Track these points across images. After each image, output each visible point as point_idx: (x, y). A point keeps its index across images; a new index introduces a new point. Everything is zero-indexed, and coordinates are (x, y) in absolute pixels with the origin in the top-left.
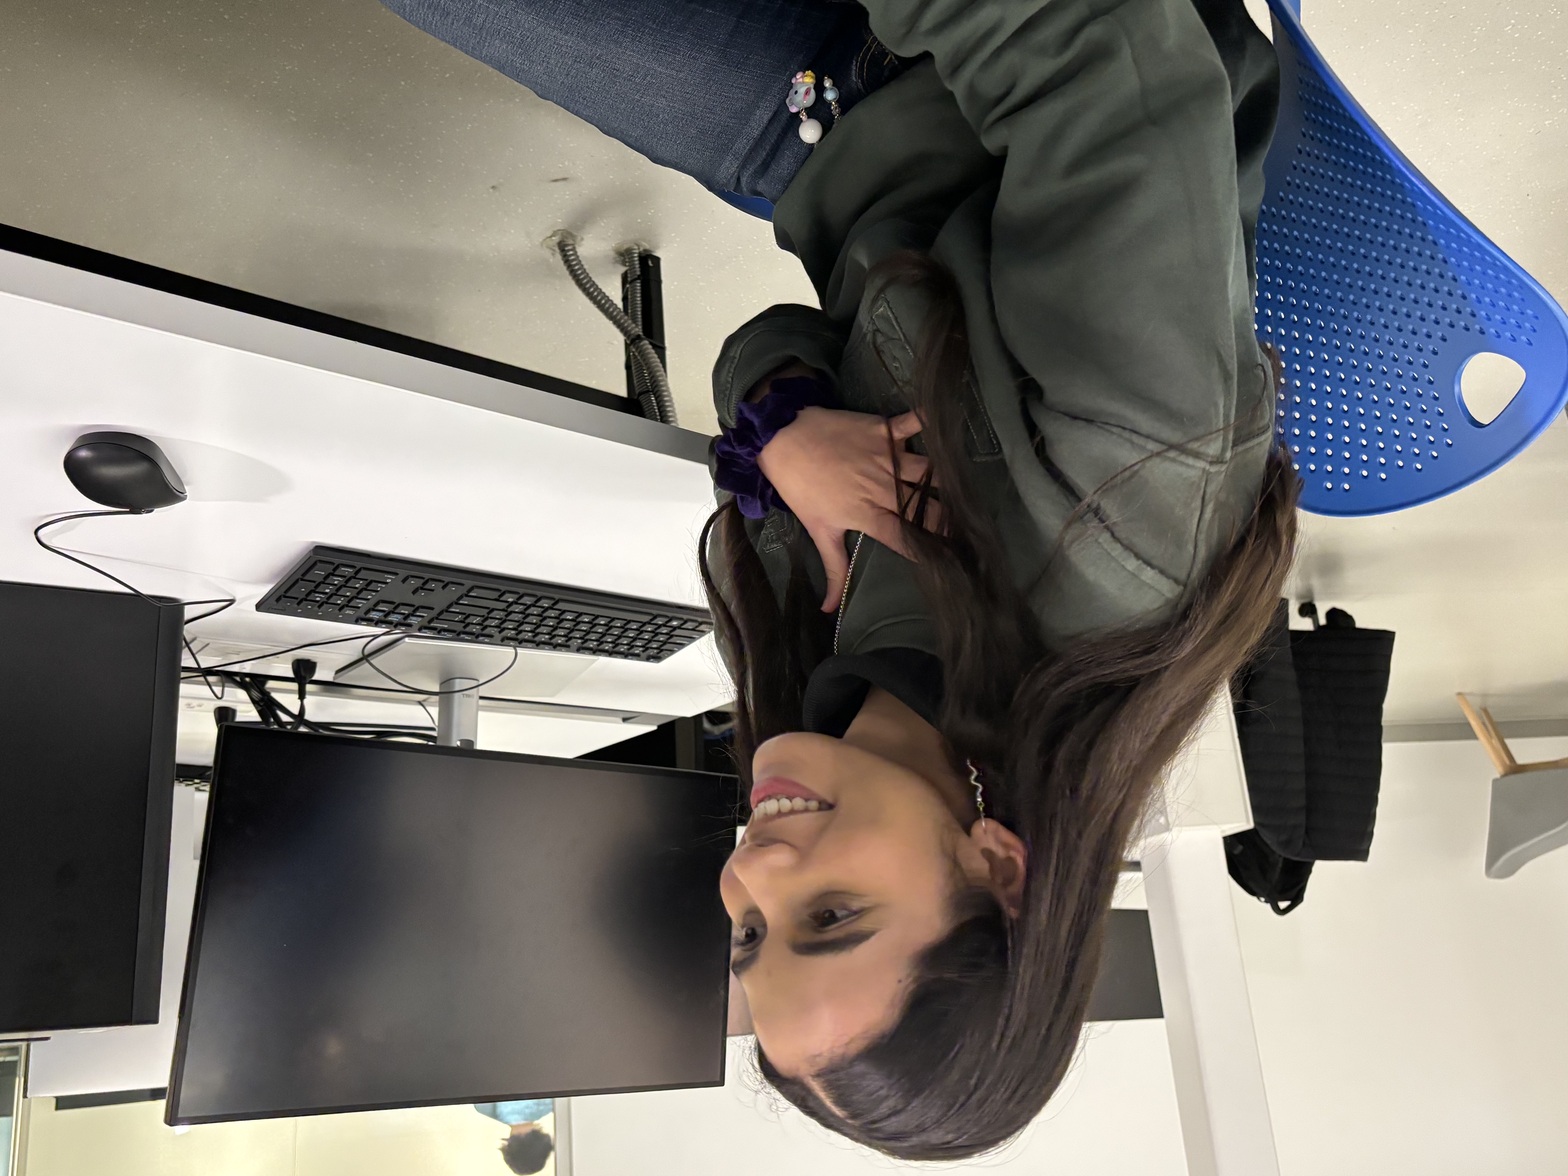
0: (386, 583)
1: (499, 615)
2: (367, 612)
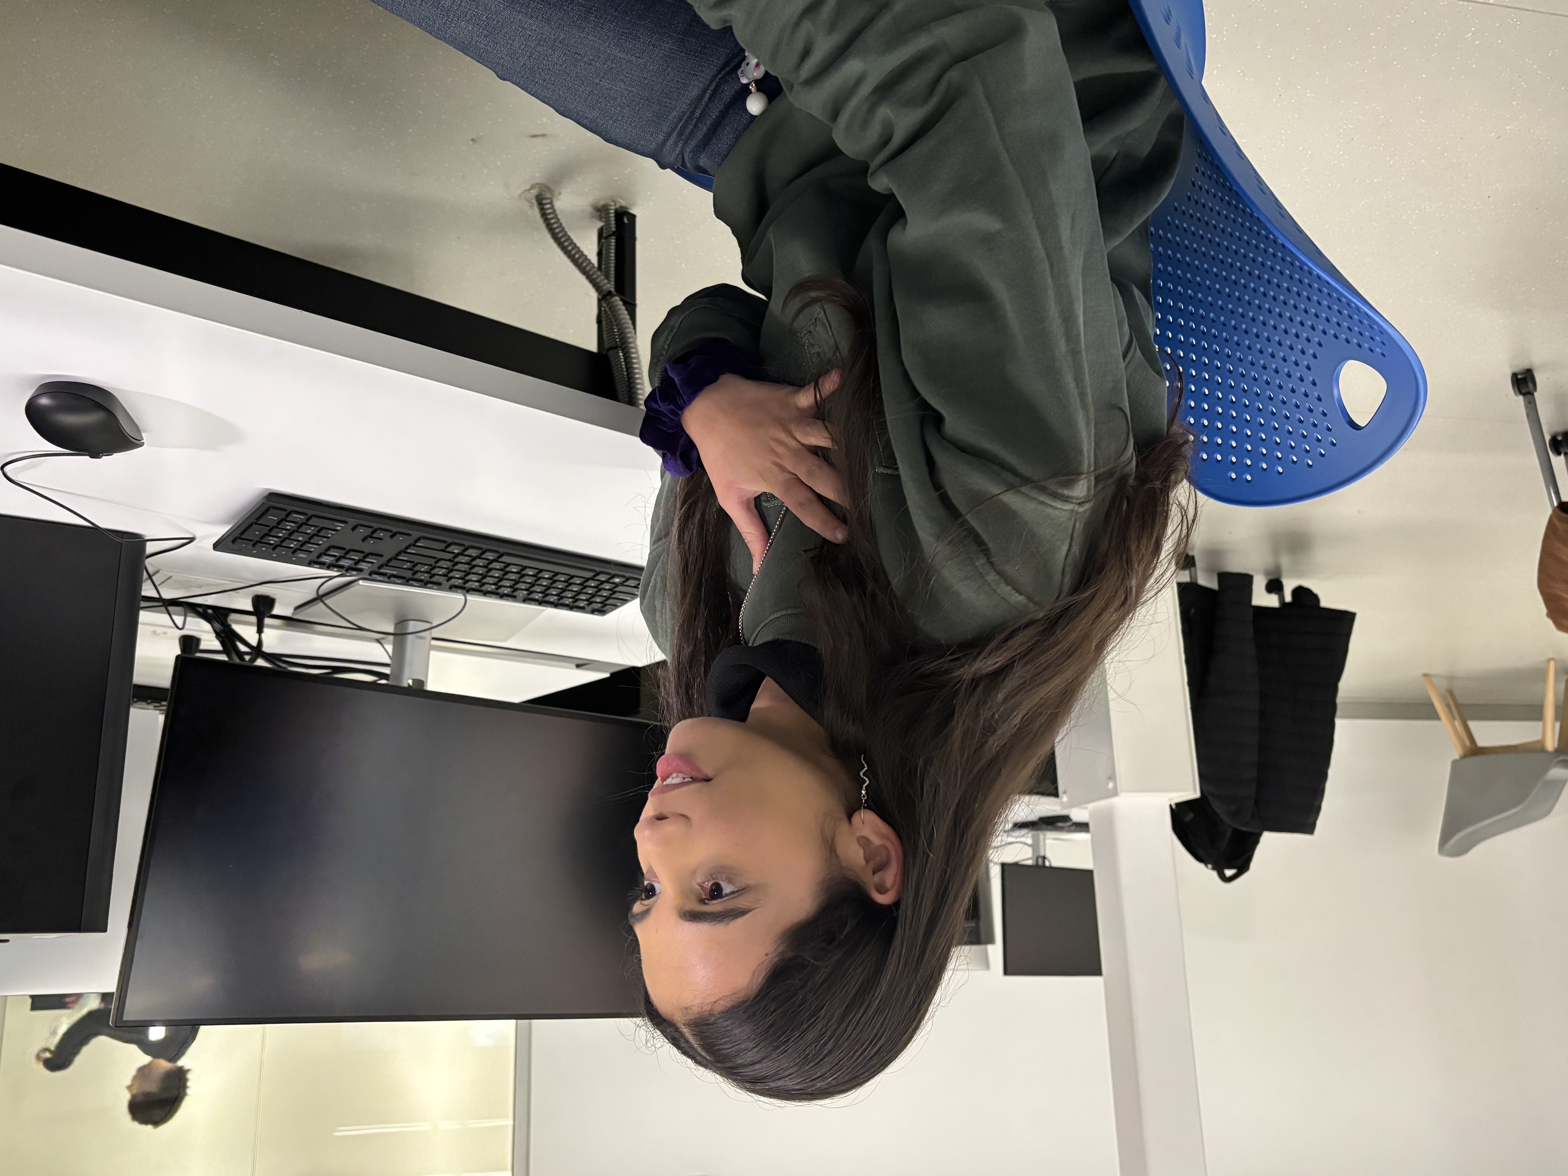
0: (337, 530)
1: (446, 564)
2: (319, 556)
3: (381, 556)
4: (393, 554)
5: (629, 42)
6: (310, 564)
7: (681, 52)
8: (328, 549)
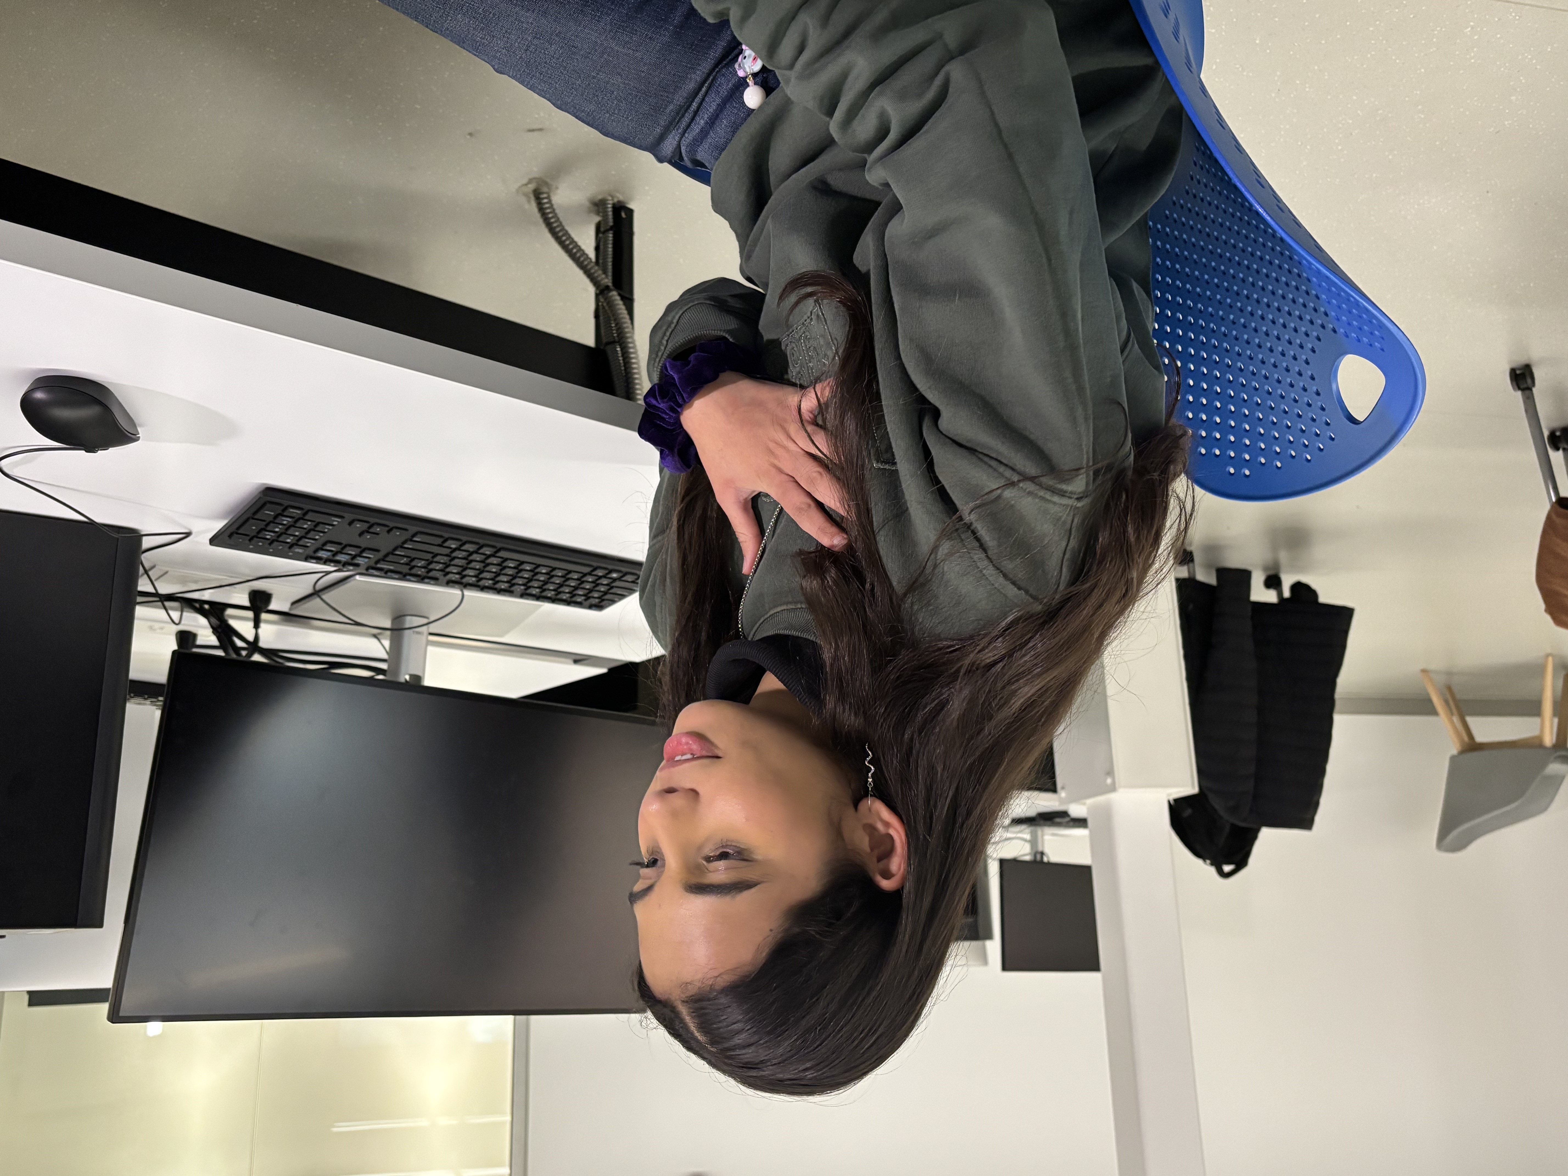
0: (333, 525)
1: (443, 559)
2: (316, 551)
3: (377, 551)
4: (390, 549)
5: (626, 35)
6: (307, 559)
7: (678, 45)
8: (325, 544)
